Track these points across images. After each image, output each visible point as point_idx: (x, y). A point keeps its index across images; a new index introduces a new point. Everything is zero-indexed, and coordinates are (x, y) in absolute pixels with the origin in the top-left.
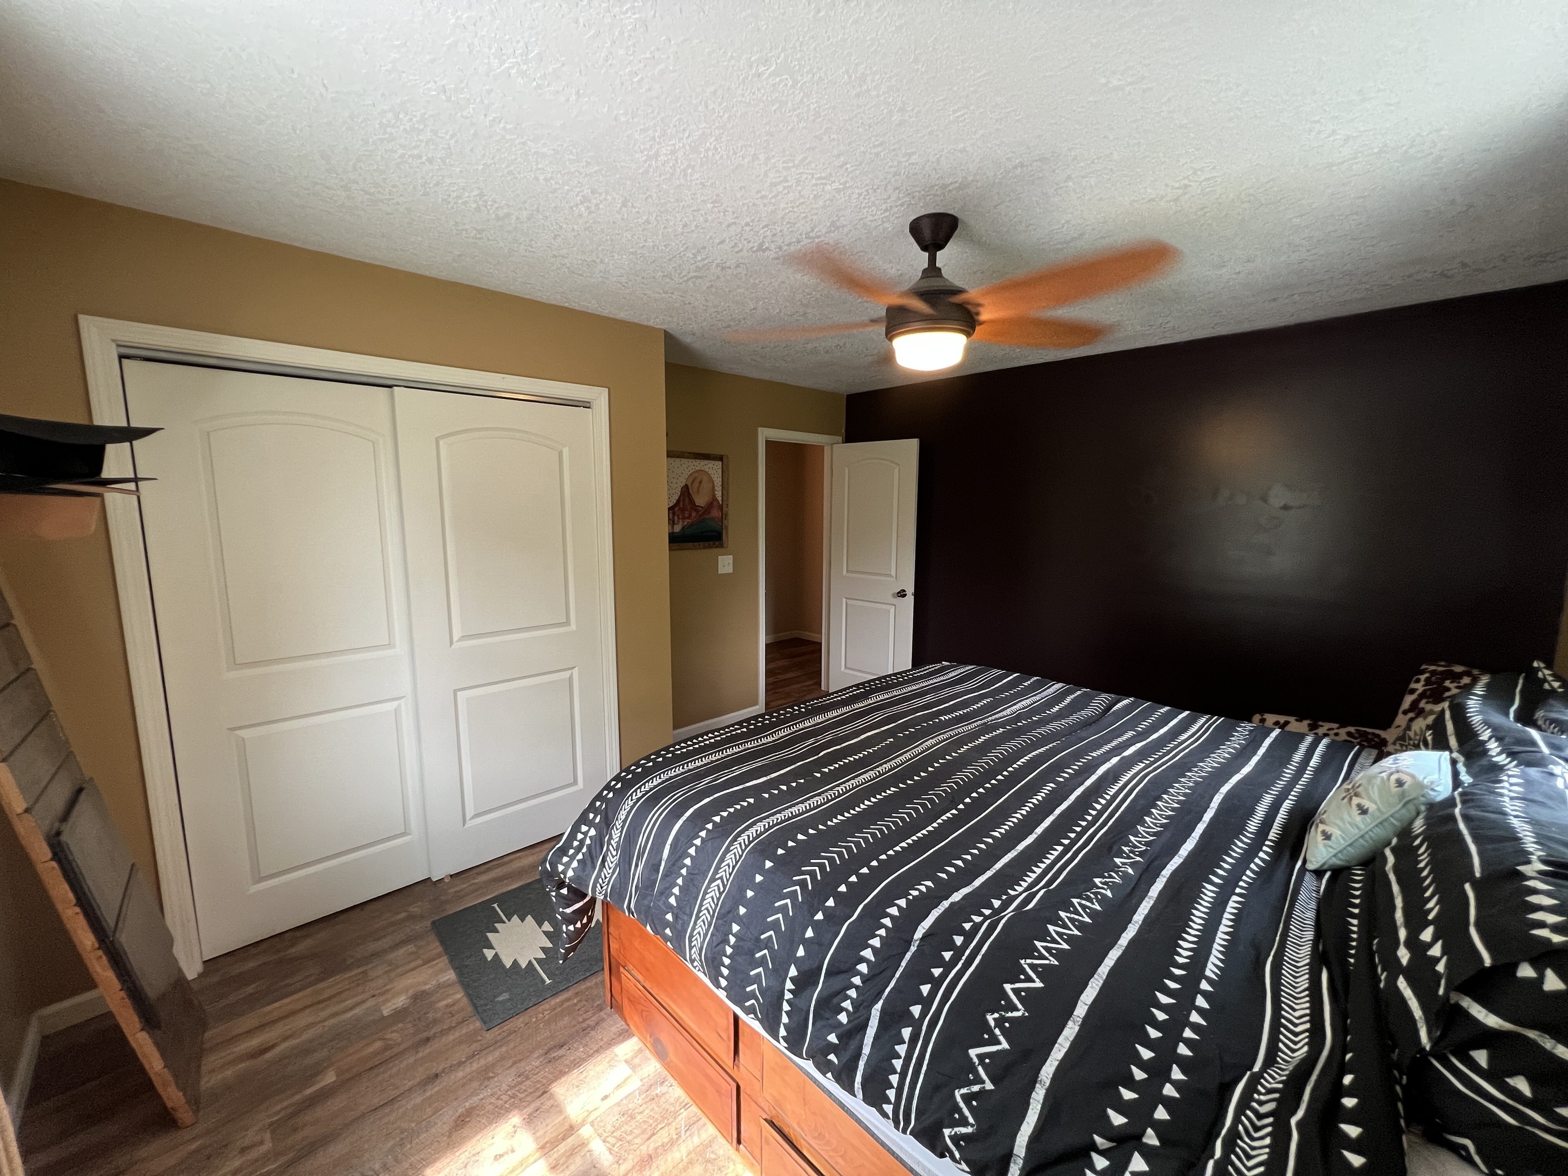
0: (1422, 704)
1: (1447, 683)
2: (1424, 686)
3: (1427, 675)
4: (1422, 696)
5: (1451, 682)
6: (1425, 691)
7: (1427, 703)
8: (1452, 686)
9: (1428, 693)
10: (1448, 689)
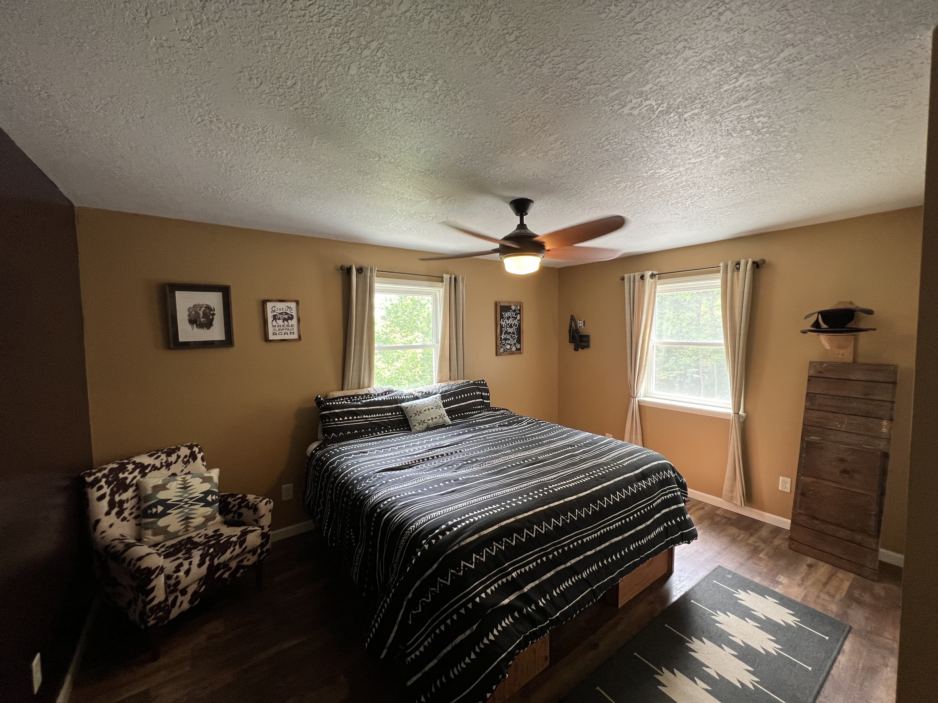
0: (117, 498)
1: (121, 476)
2: (108, 487)
3: (104, 480)
4: (112, 494)
5: (123, 473)
6: (112, 490)
7: (120, 495)
8: (126, 475)
9: (115, 489)
10: (126, 478)
